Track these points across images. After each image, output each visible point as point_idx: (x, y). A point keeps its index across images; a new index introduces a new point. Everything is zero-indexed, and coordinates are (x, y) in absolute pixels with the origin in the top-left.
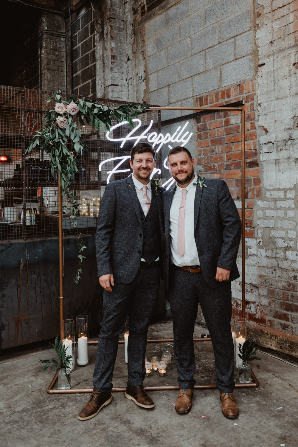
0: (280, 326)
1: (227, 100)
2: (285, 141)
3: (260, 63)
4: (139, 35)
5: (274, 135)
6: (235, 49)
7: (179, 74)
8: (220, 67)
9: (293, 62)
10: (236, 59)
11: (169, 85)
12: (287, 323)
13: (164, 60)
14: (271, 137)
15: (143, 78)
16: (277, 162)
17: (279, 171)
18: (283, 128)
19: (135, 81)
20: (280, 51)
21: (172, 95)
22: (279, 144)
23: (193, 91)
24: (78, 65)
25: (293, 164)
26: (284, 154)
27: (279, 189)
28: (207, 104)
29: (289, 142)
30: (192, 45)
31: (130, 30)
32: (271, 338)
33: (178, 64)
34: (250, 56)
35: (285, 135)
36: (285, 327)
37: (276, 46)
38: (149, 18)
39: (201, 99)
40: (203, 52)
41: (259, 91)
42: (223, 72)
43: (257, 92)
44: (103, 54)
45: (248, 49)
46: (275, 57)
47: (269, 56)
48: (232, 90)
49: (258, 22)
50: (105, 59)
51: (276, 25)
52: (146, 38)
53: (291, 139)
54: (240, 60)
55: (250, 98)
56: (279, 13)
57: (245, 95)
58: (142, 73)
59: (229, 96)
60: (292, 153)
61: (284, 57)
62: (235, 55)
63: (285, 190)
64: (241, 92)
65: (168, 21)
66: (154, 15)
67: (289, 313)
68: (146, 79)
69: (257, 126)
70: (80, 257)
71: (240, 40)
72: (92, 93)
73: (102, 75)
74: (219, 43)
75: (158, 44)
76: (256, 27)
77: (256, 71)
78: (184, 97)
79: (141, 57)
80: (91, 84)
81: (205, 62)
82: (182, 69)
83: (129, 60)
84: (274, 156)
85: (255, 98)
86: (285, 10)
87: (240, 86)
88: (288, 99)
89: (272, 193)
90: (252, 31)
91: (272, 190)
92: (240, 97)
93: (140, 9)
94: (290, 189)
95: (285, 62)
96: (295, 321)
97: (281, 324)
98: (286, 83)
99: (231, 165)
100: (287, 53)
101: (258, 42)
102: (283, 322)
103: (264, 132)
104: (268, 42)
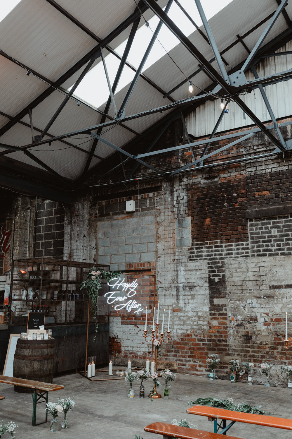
0: (165, 359)
1: (143, 267)
2: (168, 288)
3: (159, 256)
4: (93, 226)
5: (164, 285)
6: (148, 248)
7: (118, 251)
8: (140, 253)
9: (172, 259)
10: (148, 252)
11: (111, 255)
12: (168, 357)
13: (109, 243)
14: (163, 285)
15: (95, 248)
16: (165, 295)
17: (166, 298)
18: (168, 282)
19: (88, 248)
20: (167, 254)
21: (113, 260)
22: (166, 288)
23: (125, 260)
24: (42, 229)
25: (172, 296)
26: (168, 292)
27: (166, 306)
28: (132, 267)
29: (170, 288)
30: (125, 240)
31: (87, 222)
32: (161, 364)
33: (117, 246)
34: (155, 253)
35: (168, 285)
36: (166, 359)
37: (165, 252)
38: (100, 220)
39: (130, 265)
40: (132, 245)
41: (158, 267)
42: (142, 255)
43: (157, 267)
44: (70, 232)
45: (154, 249)
46: (165, 255)
47: (162, 254)
48: (146, 264)
49: (158, 240)
50: (72, 235)
51: (166, 244)
52: (97, 229)
53: (171, 287)
54: (150, 253)
55: (154, 269)
56: (167, 240)
57: (152, 267)
58: (94, 245)
59: (144, 266)
60: (171, 292)
61: (169, 256)
62: (148, 250)
63: (168, 306)
64: (150, 265)
65: (112, 226)
66: (104, 220)
67: (169, 353)
68: (97, 249)
69: (157, 280)
70: (96, 331)
71: (150, 245)
72: (53, 247)
73: (70, 242)
74: (140, 243)
75: (105, 234)
76: (158, 242)
77: (157, 259)
78: (120, 262)
79: (94, 238)
80: (53, 242)
81: (133, 249)
82: (120, 249)
83: (85, 236)
84: (164, 293)
85: (156, 269)
86: (169, 239)
87: (150, 263)
88: (170, 272)
89: (163, 307)
90: (155, 243)
91: (163, 306)
92: (150, 268)
93: (94, 214)
94: (170, 306)
95: (169, 258)
96: (171, 356)
97: (165, 358)
98: (169, 266)
99: (144, 295)
100: (170, 255)
101: (158, 248)
102: (166, 357)
103: (160, 283)
104: (162, 249)
